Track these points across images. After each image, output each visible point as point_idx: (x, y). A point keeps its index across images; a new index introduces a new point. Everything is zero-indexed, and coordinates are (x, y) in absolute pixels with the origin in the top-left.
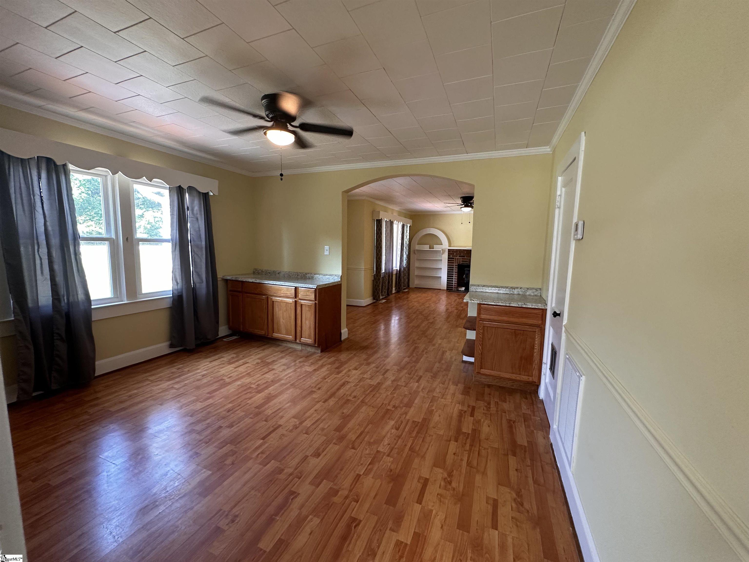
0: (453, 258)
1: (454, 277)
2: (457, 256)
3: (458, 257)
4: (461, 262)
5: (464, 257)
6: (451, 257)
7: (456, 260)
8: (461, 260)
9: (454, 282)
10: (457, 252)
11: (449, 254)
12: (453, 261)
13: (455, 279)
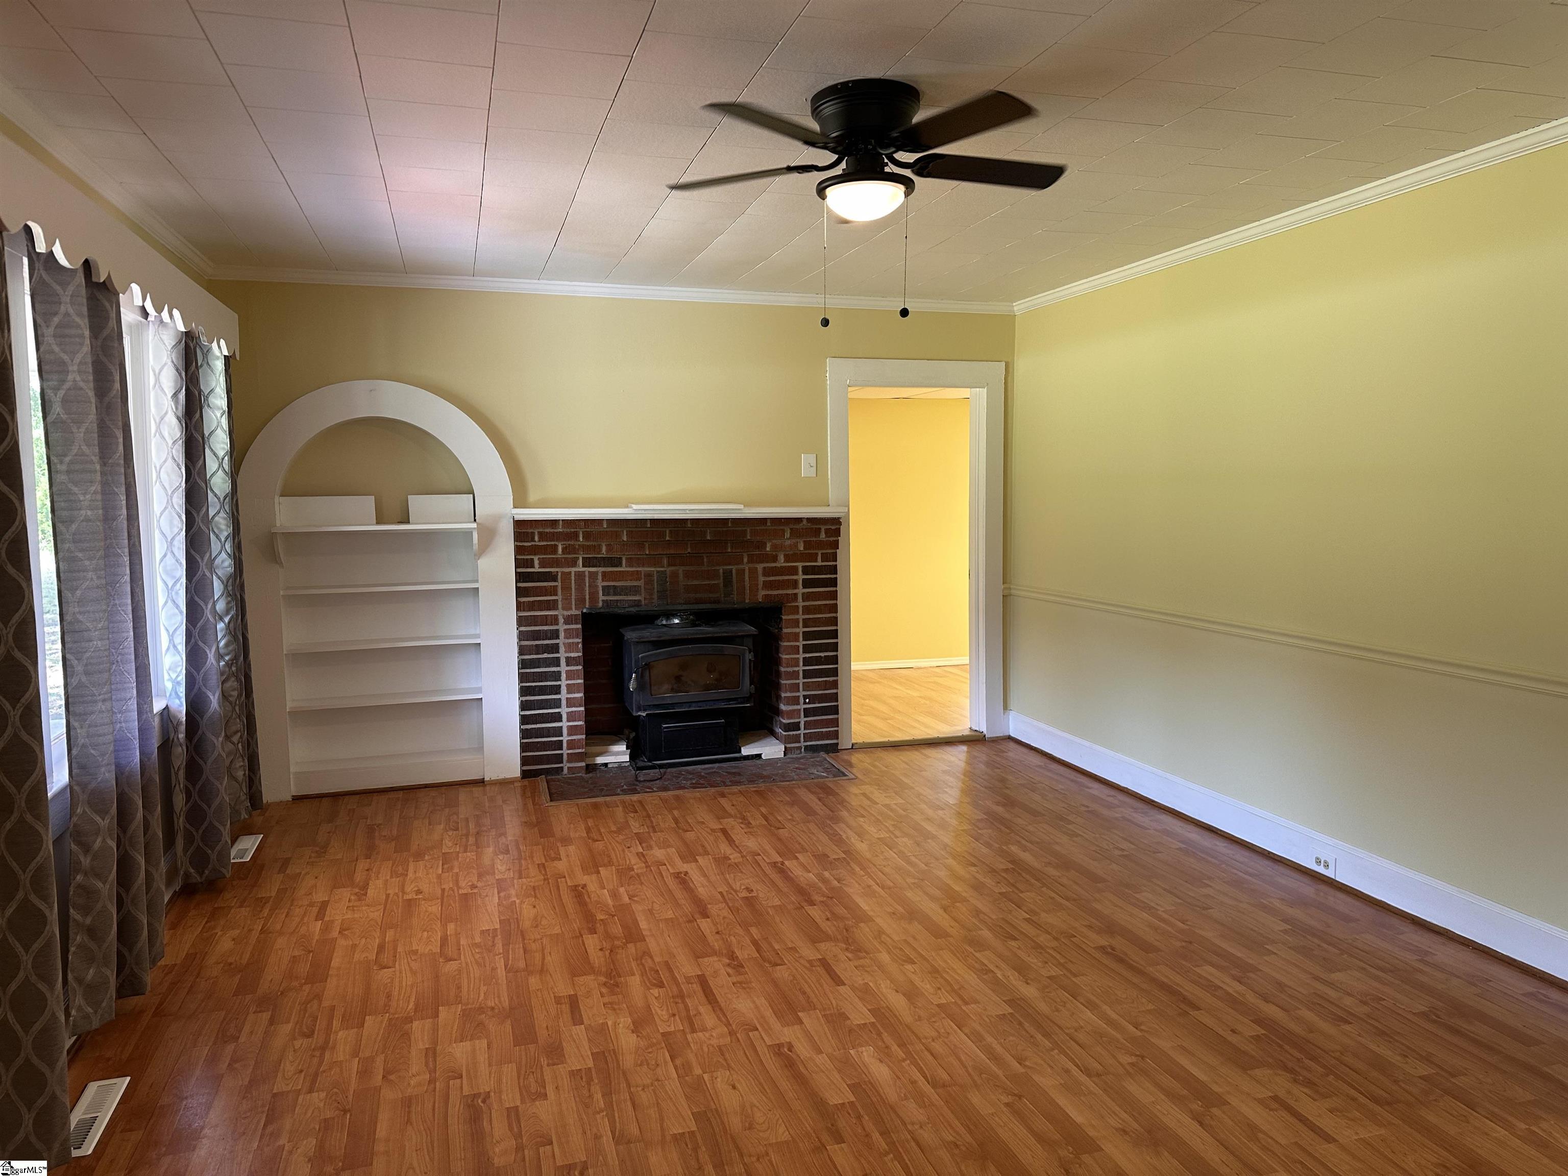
0: (552, 577)
1: (564, 695)
2: (574, 563)
3: (581, 569)
4: (601, 597)
5: (616, 562)
6: (537, 569)
7: (566, 588)
8: (600, 583)
9: (565, 724)
10: (576, 535)
11: (519, 550)
12: (553, 591)
13: (570, 703)
